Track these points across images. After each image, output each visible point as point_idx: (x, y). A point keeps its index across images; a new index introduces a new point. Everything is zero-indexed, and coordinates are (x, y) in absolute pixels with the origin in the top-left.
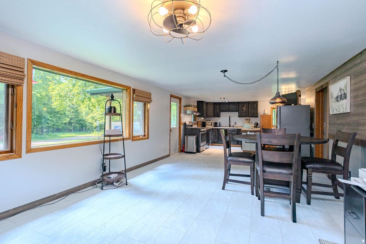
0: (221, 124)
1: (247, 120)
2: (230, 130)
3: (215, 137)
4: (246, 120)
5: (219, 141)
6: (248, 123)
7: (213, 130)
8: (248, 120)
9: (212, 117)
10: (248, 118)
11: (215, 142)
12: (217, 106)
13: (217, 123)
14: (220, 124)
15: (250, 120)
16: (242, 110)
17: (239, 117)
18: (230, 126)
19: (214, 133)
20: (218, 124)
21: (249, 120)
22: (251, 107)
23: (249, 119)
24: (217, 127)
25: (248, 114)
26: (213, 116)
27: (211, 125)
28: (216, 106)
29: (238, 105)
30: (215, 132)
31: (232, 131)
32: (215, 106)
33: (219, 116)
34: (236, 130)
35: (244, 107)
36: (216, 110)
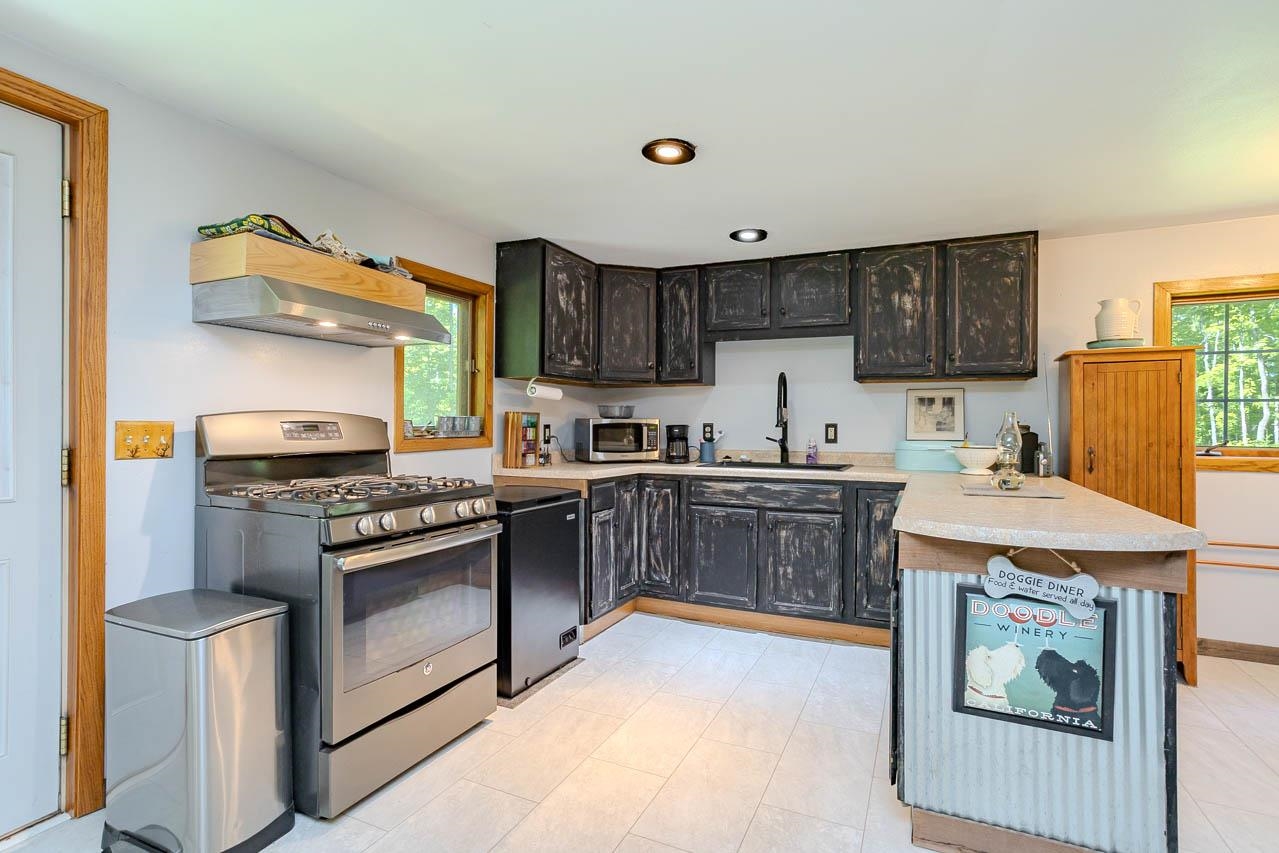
0: (716, 436)
1: (931, 401)
2: (784, 493)
3: (658, 544)
4: (922, 400)
5: (690, 577)
6: (940, 426)
7: (640, 490)
8: (938, 407)
9: (647, 382)
10: (939, 390)
11: (660, 585)
12: (682, 293)
13: (684, 428)
14: (711, 440)
15: (958, 407)
16: (892, 315)
17: (860, 377)
18: (785, 462)
19: (650, 516)
20: (695, 438)
21: (949, 402)
22: (965, 292)
23: (948, 394)
24: (685, 459)
25: (945, 353)
26: (652, 375)
27: (639, 449)
28: (675, 298)
29: (854, 275)
30: (660, 507)
31: (799, 501)
32: (666, 295)
33: (696, 373)
34: (836, 496)
35: (903, 291)
36: (678, 325)
